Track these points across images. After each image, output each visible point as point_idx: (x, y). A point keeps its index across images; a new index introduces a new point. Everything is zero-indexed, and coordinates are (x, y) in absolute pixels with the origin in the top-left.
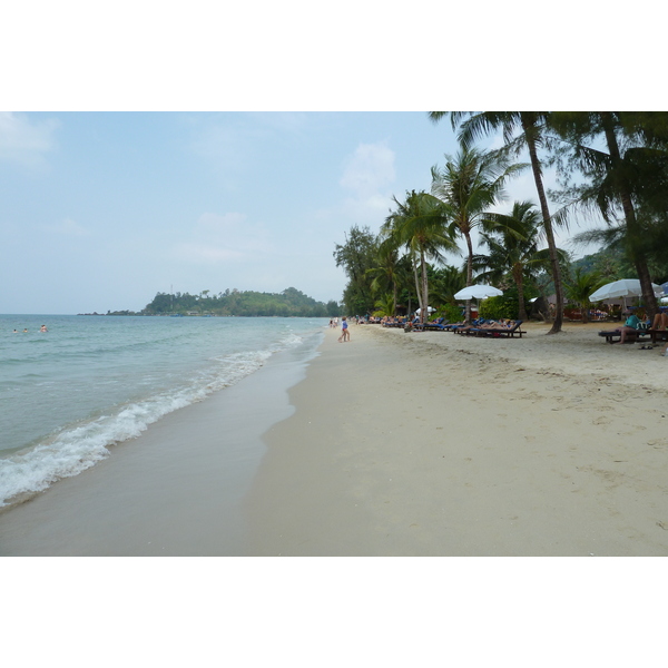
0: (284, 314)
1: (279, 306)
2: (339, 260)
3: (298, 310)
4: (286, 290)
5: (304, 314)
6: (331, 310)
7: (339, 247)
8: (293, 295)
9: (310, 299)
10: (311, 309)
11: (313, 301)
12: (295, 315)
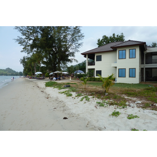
0: (6, 75)
1: (5, 73)
2: (21, 63)
3: (10, 74)
4: (7, 69)
5: (12, 75)
6: (20, 74)
7: (21, 59)
8: (9, 69)
9: (14, 71)
10: (14, 74)
11: (15, 71)
12: (9, 75)
